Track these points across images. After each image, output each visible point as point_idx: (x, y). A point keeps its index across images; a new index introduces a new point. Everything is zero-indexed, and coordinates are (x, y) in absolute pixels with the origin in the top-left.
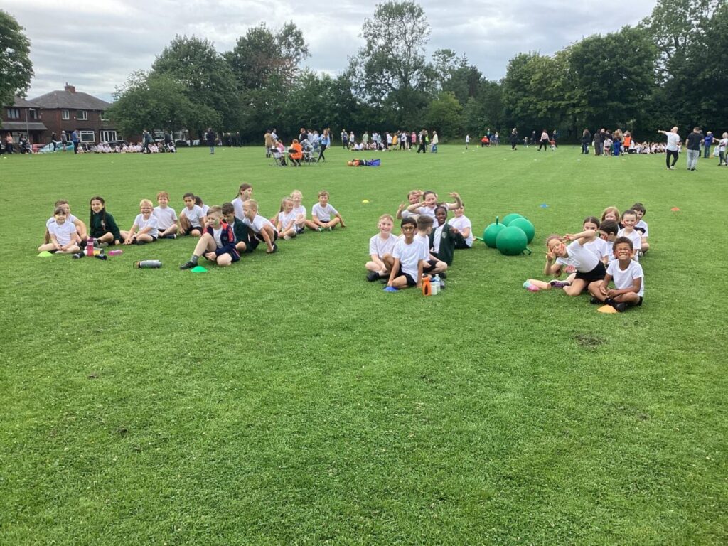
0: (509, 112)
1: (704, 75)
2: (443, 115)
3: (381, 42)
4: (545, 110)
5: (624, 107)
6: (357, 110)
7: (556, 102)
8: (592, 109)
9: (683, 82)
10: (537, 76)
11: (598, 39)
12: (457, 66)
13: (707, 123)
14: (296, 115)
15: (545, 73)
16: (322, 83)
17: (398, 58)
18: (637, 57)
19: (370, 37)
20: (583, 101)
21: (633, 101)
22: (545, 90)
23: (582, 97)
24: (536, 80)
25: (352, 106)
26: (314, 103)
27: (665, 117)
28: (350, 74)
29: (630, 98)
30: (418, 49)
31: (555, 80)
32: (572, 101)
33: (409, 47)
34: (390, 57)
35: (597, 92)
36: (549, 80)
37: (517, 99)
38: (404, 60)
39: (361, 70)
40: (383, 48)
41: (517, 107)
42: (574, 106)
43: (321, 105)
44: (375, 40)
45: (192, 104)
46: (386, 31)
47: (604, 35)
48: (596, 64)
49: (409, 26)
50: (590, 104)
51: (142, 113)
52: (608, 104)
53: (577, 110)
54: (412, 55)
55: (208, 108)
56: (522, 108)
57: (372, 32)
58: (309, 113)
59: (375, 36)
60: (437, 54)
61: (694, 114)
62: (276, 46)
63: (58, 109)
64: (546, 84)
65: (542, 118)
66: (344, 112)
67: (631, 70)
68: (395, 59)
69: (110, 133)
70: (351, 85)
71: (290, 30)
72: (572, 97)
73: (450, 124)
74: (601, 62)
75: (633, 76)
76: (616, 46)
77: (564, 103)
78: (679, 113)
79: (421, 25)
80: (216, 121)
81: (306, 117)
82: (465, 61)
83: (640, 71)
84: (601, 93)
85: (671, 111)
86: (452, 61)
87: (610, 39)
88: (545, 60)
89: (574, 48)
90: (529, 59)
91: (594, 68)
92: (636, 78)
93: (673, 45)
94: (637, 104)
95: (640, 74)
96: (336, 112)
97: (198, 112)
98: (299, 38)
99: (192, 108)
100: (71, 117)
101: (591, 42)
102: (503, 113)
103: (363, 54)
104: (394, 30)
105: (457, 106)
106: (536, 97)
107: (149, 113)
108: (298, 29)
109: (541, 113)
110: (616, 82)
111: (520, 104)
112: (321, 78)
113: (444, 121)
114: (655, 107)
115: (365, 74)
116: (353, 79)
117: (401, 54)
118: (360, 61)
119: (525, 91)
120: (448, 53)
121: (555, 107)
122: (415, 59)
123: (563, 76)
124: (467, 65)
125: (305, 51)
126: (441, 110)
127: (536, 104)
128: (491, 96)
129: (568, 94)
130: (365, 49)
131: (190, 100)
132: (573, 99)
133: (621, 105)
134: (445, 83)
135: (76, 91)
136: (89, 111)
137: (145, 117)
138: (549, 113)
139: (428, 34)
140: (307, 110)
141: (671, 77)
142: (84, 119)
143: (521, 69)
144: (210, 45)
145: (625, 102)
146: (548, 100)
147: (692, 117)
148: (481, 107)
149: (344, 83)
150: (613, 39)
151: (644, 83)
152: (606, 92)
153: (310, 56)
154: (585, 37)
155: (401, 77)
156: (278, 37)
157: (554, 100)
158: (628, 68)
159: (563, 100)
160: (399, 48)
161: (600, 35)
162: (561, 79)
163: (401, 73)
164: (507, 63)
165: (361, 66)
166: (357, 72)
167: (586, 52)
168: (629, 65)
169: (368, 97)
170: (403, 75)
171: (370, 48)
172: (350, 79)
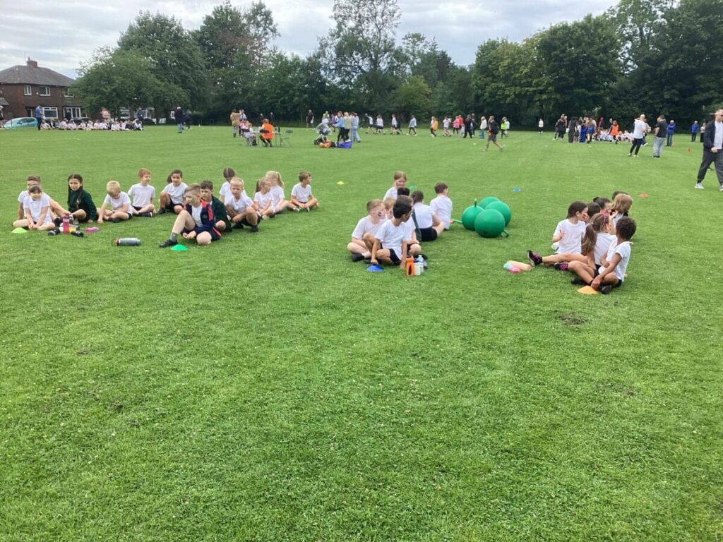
0: (478, 97)
1: (668, 65)
2: (412, 99)
3: (351, 24)
4: (513, 96)
5: (590, 94)
6: (327, 92)
7: (523, 89)
8: (558, 96)
9: (647, 70)
10: (506, 63)
11: (565, 27)
12: (427, 51)
13: (669, 112)
14: (264, 95)
15: (514, 60)
16: (291, 63)
17: (369, 41)
18: (603, 45)
19: (340, 19)
20: (550, 88)
21: (598, 89)
22: (513, 76)
23: (549, 84)
24: (505, 66)
25: (321, 87)
26: (282, 83)
27: (629, 105)
28: (319, 56)
29: (596, 86)
30: (388, 33)
31: (523, 67)
32: (540, 88)
33: (380, 30)
34: (360, 39)
35: (564, 79)
36: (517, 67)
37: (486, 85)
38: (374, 42)
39: (331, 52)
40: (353, 30)
41: (485, 92)
42: (541, 92)
43: (291, 86)
44: (345, 21)
45: (158, 82)
46: (356, 13)
47: (570, 23)
48: (564, 51)
49: (380, 8)
50: (558, 90)
51: (108, 90)
52: (575, 90)
53: (544, 97)
54: (382, 38)
55: (175, 86)
56: (490, 93)
57: (342, 14)
58: (278, 94)
59: (345, 18)
60: (406, 38)
61: (657, 103)
62: (244, 25)
63: (20, 84)
64: (514, 70)
65: (509, 104)
66: (313, 94)
67: (597, 57)
68: (365, 41)
69: (74, 110)
70: (320, 66)
71: (258, 9)
72: (540, 83)
73: (419, 108)
74: (568, 50)
75: (599, 64)
76: (583, 35)
77: (531, 89)
78: (643, 102)
79: (391, 8)
80: (183, 99)
81: (275, 98)
82: (435, 45)
83: (605, 58)
84: (568, 80)
85: (635, 100)
86: (421, 45)
87: (576, 27)
88: (515, 47)
89: (542, 35)
90: (498, 46)
91: (561, 55)
92: (601, 66)
93: (637, 36)
94: (602, 92)
95: (605, 62)
96: (306, 93)
97: (165, 90)
98: (267, 16)
99: (159, 86)
100: (34, 93)
101: (559, 29)
102: (471, 99)
103: (333, 35)
104: (365, 12)
105: (426, 89)
106: (504, 83)
107: (115, 90)
108: (267, 9)
109: (509, 99)
110: (582, 70)
111: (489, 89)
112: (290, 59)
113: (413, 104)
114: (619, 96)
115: (335, 55)
116: (323, 61)
117: (371, 37)
118: (330, 42)
119: (494, 76)
120: (417, 38)
121: (523, 93)
122: (385, 42)
123: (531, 63)
124: (436, 50)
125: (274, 31)
126: (410, 94)
127: (504, 90)
128: (459, 81)
129: (535, 81)
130: (335, 31)
131: (157, 77)
132: (540, 85)
133: (587, 92)
134: (415, 67)
135: (39, 66)
136: (51, 87)
137: (110, 93)
138: (517, 99)
139: (398, 17)
140: (275, 91)
141: (636, 66)
142: (47, 95)
143: (490, 55)
144: (177, 23)
145: (591, 89)
146: (516, 86)
147: (655, 106)
148: (450, 91)
149: (313, 65)
150: (579, 27)
151: (609, 71)
152: (572, 78)
153: (279, 35)
154: (554, 25)
155: (371, 59)
156: (246, 16)
157: (522, 86)
158: (595, 57)
159: (531, 86)
160: (369, 30)
161: (567, 23)
162: (529, 66)
163: (371, 56)
164: (477, 50)
165: (330, 48)
166: (327, 53)
167: (553, 40)
168: (595, 53)
169: (338, 79)
170: (373, 57)
171: (341, 30)
172: (320, 60)
